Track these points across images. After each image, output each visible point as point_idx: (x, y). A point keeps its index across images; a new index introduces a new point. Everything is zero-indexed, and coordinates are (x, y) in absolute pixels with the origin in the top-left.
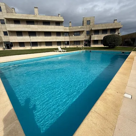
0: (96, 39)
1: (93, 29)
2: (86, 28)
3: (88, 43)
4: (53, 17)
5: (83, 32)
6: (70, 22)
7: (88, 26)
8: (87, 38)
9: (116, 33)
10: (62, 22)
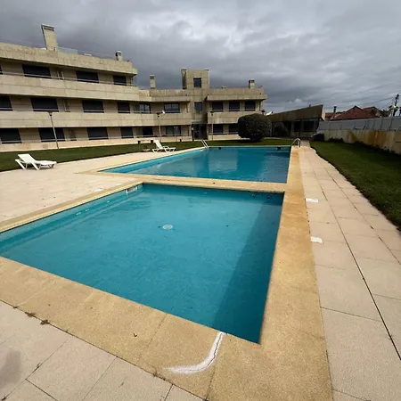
0: (218, 121)
1: (209, 98)
2: (194, 96)
3: (200, 130)
4: (105, 61)
5: (186, 103)
6: (152, 78)
7: (197, 91)
8: (198, 119)
9: (257, 111)
10: (131, 76)
